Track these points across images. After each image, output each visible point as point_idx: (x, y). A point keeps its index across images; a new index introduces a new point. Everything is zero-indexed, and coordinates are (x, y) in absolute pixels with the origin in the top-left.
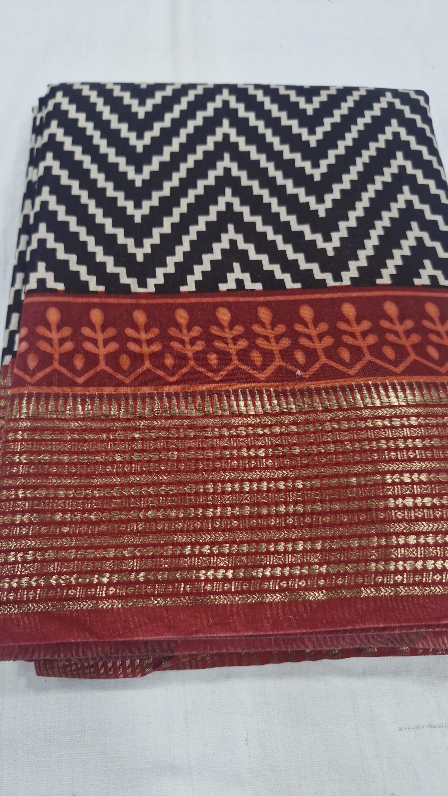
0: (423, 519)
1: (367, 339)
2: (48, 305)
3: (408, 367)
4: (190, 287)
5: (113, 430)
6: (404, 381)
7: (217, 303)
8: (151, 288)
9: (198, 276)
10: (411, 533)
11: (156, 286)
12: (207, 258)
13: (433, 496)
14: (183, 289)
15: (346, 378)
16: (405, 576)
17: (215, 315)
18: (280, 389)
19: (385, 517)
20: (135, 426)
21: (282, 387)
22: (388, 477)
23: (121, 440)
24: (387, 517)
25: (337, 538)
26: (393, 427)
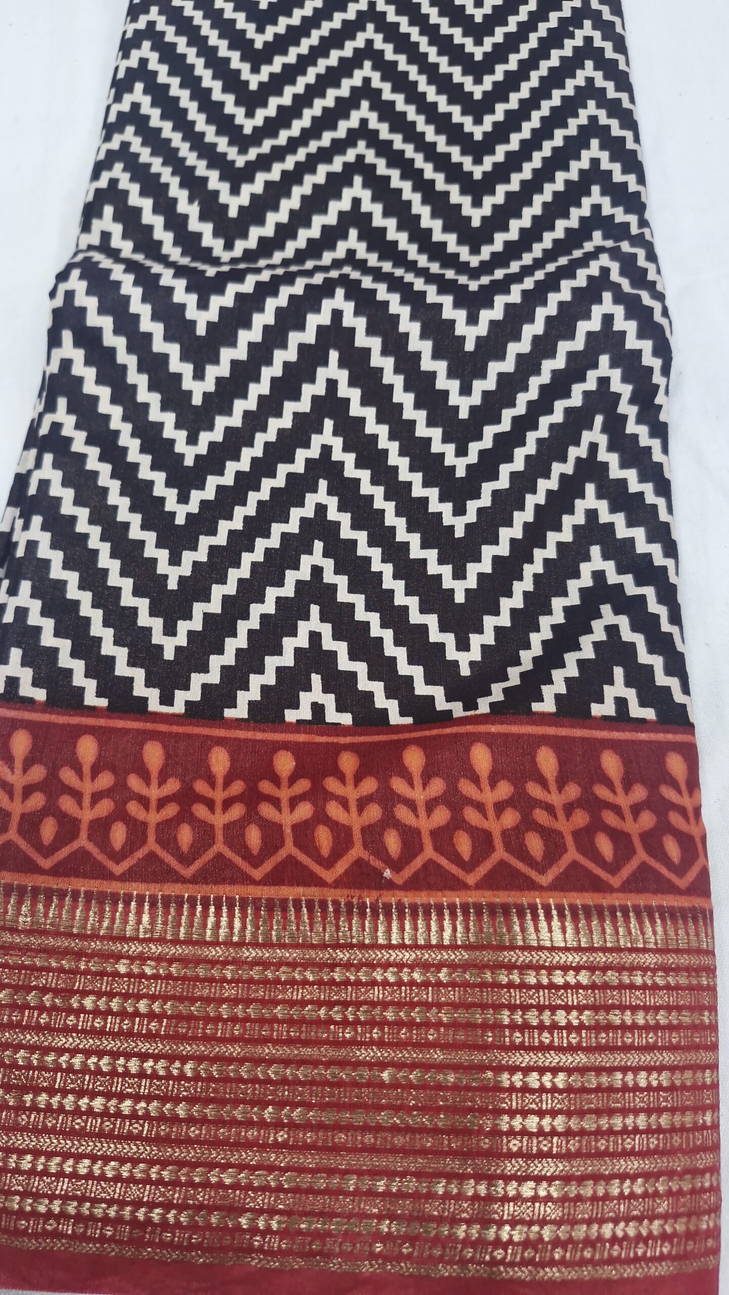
0: (549, 1155)
1: (502, 817)
2: (15, 725)
3: (561, 874)
4: (240, 711)
5: (86, 955)
6: (551, 901)
7: (277, 742)
8: (179, 708)
9: (254, 693)
10: (527, 1178)
11: (187, 703)
12: (272, 663)
13: (569, 1114)
14: (229, 713)
15: (460, 889)
16: (510, 1251)
17: (271, 763)
18: (355, 901)
19: (491, 1147)
20: (120, 951)
21: (360, 897)
22: (505, 1076)
23: (95, 974)
24: (495, 1146)
25: (413, 1174)
26: (523, 986)
